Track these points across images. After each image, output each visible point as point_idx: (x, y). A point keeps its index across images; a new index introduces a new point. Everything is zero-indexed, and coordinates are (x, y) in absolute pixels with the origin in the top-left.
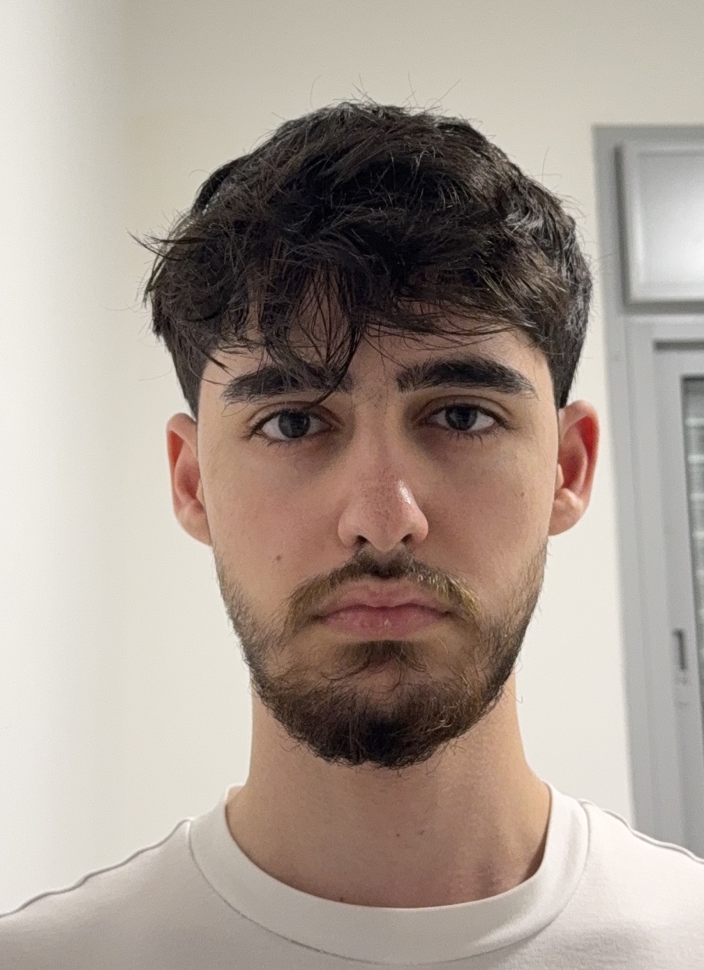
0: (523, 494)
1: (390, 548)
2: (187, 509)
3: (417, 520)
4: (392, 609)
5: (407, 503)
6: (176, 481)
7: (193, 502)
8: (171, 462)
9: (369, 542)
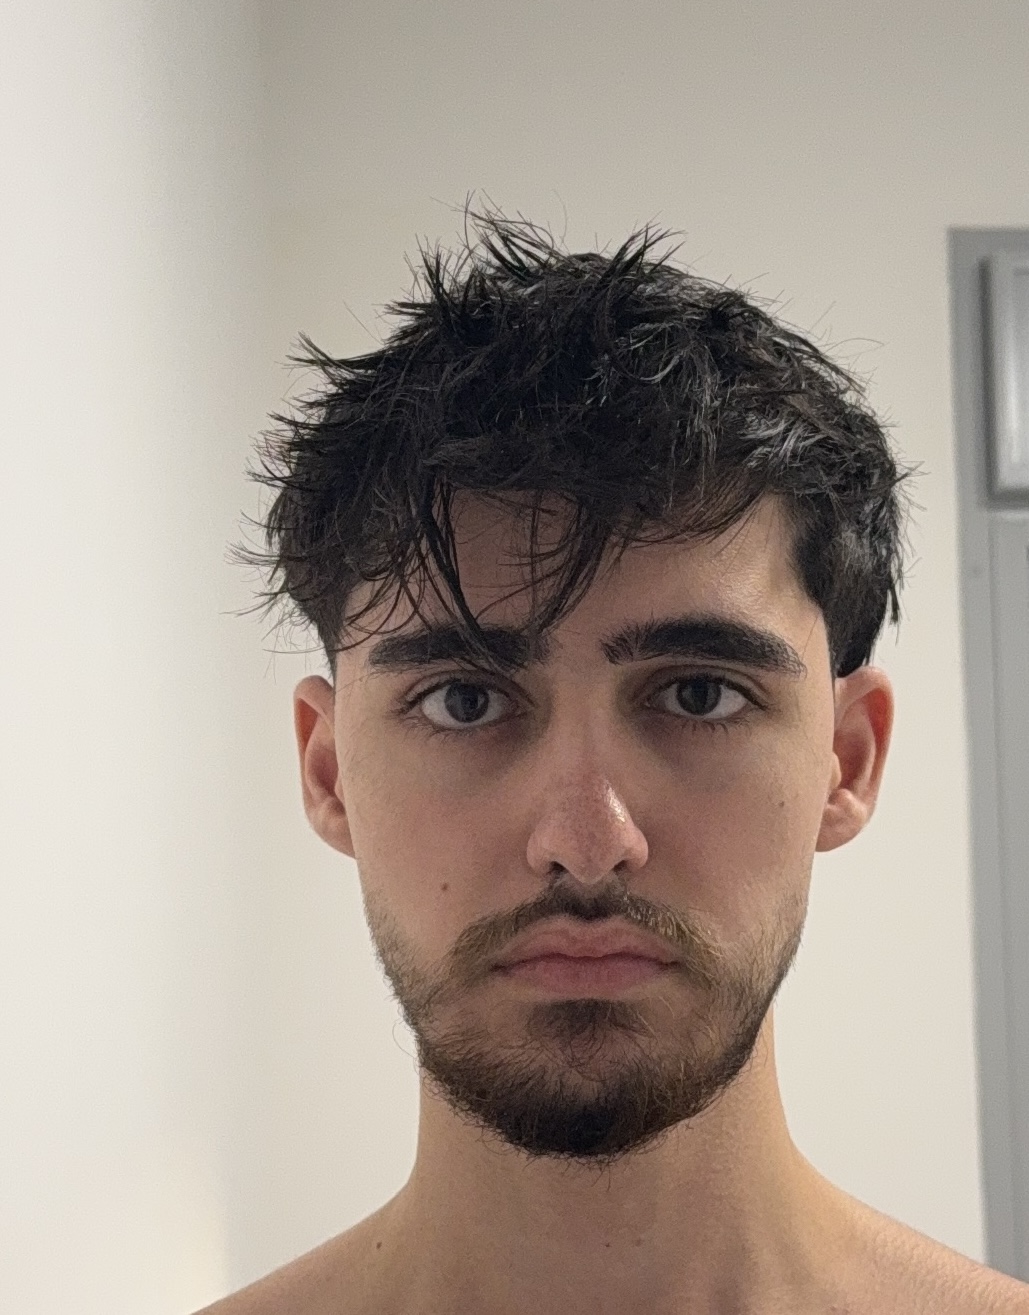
0: (782, 804)
1: (598, 879)
2: (323, 809)
3: (633, 841)
4: (598, 959)
5: (619, 821)
6: (307, 769)
7: (329, 799)
8: (300, 741)
9: (567, 871)
